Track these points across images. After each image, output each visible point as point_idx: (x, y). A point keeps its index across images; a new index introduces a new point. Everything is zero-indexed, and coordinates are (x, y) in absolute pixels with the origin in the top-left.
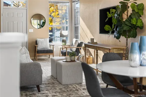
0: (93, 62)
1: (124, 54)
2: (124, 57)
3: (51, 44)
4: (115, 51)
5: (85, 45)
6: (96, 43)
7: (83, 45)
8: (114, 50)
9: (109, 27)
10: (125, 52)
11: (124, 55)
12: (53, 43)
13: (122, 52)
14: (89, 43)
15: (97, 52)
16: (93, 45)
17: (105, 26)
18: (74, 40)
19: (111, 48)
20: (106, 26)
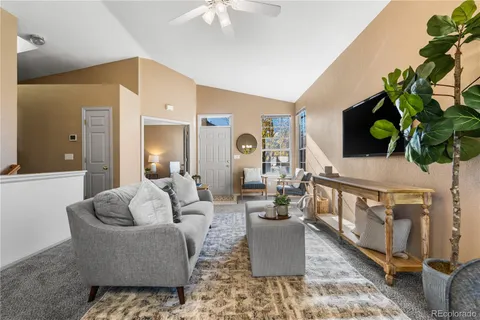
0: (330, 211)
1: (428, 207)
2: (425, 217)
3: (264, 176)
4: (399, 199)
5: (314, 178)
6: (337, 176)
7: (312, 179)
8: (396, 196)
9: (390, 125)
10: (430, 203)
11: (426, 211)
12: (267, 175)
13: (420, 201)
14: (321, 175)
15: (340, 195)
16: (329, 179)
17: (373, 124)
18: (298, 170)
19: (385, 191)
20: (379, 123)
